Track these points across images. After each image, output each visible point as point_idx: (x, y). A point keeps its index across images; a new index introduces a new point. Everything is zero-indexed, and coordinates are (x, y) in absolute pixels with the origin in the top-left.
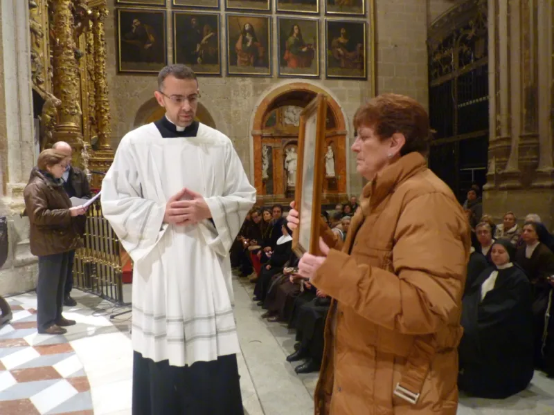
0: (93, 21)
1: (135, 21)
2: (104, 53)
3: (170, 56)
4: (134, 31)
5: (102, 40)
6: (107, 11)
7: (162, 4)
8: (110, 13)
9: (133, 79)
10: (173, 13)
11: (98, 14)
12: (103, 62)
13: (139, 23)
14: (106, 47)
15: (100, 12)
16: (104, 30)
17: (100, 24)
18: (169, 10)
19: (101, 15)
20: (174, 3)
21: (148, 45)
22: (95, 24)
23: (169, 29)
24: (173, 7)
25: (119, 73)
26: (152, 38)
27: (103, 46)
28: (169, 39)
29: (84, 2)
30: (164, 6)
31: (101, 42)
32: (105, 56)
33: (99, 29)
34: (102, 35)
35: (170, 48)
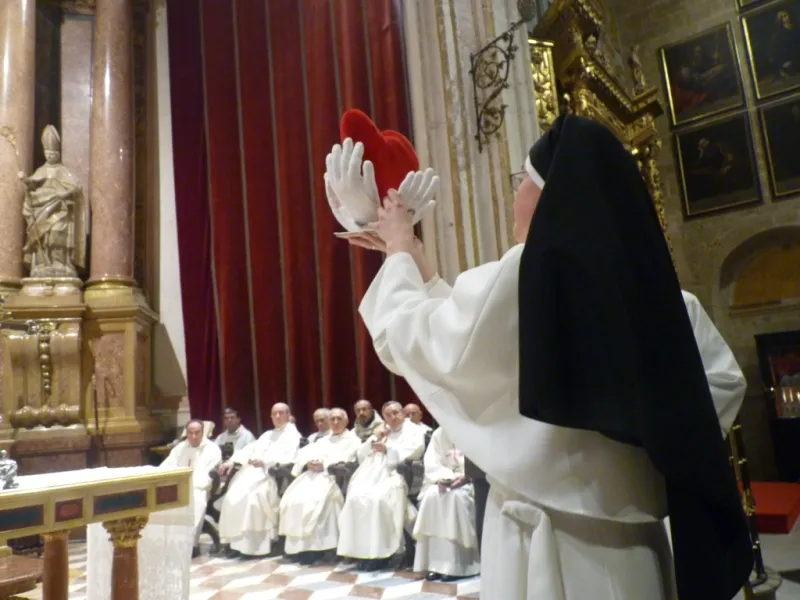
0: (642, 160)
1: (702, 141)
2: (661, 197)
3: (763, 175)
4: (701, 155)
5: (656, 182)
6: (659, 143)
7: (739, 105)
8: (664, 143)
9: (708, 223)
10: (758, 111)
11: (648, 149)
12: (661, 210)
13: (708, 142)
14: (664, 190)
15: (650, 147)
16: (658, 168)
17: (651, 162)
18: (752, 109)
19: (650, 149)
20: (759, 96)
21: (726, 169)
22: (645, 164)
23: (756, 135)
24: (757, 101)
25: (687, 218)
26: (730, 157)
27: (658, 189)
28: (759, 150)
29: (627, 142)
30: (744, 105)
31: (655, 185)
32: (662, 201)
33: (649, 168)
34: (655, 176)
35: (761, 162)
